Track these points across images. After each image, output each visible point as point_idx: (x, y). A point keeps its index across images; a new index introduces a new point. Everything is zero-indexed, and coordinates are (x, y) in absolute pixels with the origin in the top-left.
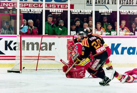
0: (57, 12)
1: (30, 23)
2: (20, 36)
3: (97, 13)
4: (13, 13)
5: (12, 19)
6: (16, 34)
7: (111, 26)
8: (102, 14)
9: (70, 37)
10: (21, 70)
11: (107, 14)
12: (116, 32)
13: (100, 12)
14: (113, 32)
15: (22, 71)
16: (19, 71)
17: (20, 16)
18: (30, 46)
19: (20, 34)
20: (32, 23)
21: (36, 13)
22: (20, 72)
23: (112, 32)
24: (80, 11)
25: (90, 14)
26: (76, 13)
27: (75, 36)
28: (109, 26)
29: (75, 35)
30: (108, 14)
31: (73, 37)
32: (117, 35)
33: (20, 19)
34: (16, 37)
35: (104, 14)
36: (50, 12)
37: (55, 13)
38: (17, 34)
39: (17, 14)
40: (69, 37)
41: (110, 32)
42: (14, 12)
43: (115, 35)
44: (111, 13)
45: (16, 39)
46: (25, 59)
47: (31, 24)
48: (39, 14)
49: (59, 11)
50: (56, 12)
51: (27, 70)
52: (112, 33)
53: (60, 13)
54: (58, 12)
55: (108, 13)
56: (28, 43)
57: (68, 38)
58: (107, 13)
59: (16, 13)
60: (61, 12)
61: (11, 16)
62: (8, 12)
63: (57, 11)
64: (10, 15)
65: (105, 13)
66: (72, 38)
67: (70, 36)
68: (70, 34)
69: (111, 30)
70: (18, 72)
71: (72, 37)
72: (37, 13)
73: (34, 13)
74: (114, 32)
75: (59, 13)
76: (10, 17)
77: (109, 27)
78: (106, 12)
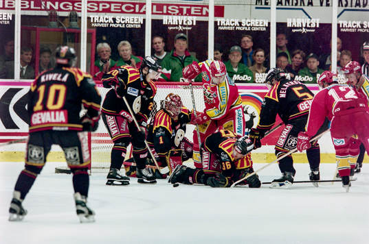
0: (182, 25)
1: (103, 51)
3: (281, 27)
4: (70, 27)
5: (69, 42)
7: (316, 60)
8: (294, 31)
11: (307, 30)
13: (289, 25)
15: (93, 170)
17: (89, 34)
20: (107, 51)
21: (129, 26)
23: (318, 75)
24: (240, 23)
25: (265, 29)
26: (229, 28)
28: (311, 60)
30: (310, 31)
33: (89, 41)
35: (300, 30)
36: (164, 23)
37: (177, 28)
39: (80, 28)
41: (314, 75)
42: (74, 24)
44: (316, 28)
46: (100, 142)
47: (105, 53)
48: (136, 28)
49: (186, 22)
50: (178, 26)
51: (103, 168)
52: (317, 77)
53: (189, 26)
54: (185, 24)
55: (309, 28)
58: (306, 28)
59: (78, 27)
60: (191, 24)
61: (65, 34)
62: (60, 25)
63: (180, 23)
64: (63, 30)
65: (302, 28)
69: (316, 71)
72: (132, 26)
73: (123, 26)
75: (186, 28)
76: (62, 36)
77: (310, 62)
78: (304, 26)
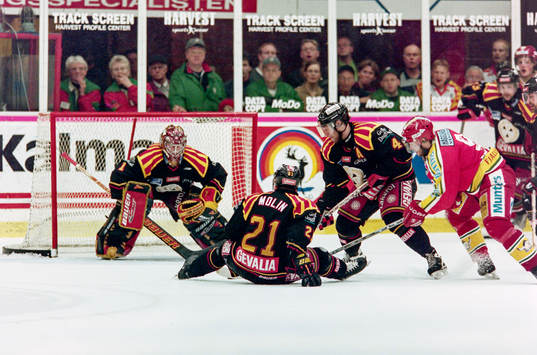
2: (48, 118)
3: (344, 26)
4: (23, 31)
5: (21, 53)
6: (37, 110)
7: (395, 77)
8: (364, 32)
9: (243, 119)
10: (55, 245)
11: (385, 31)
12: (417, 99)
13: (356, 23)
14: (408, 98)
15: (59, 249)
16: (49, 252)
18: (91, 154)
19: (49, 109)
21: (113, 28)
22: (53, 252)
23: (403, 100)
24: (282, 22)
25: (319, 30)
26: (264, 30)
27: (260, 115)
28: (389, 76)
29: (260, 111)
30: (388, 31)
31: (255, 118)
32: (421, 109)
34: (34, 119)
35: (373, 31)
36: (166, 23)
37: (185, 30)
38: (41, 108)
40: (240, 121)
41: (395, 99)
42: (29, 26)
43: (414, 110)
44: (397, 27)
45: (35, 129)
47: (78, 71)
48: (123, 31)
49: (200, 21)
50: (187, 26)
51: (77, 246)
52: (401, 102)
53: (204, 27)
54: (197, 23)
55: (386, 28)
56: (80, 144)
57: (237, 124)
58: (382, 27)
59: (34, 30)
60: (207, 24)
61: (15, 41)
62: (7, 27)
63: (191, 23)
64: (12, 36)
65: (375, 27)
66: (251, 125)
67: (244, 115)
68: (244, 109)
69: (397, 93)
70: (46, 253)
71: (251, 119)
72: (118, 28)
73: (104, 28)
74: (412, 98)
75: (200, 30)
76: (10, 45)
77: (387, 80)
78: (379, 24)
